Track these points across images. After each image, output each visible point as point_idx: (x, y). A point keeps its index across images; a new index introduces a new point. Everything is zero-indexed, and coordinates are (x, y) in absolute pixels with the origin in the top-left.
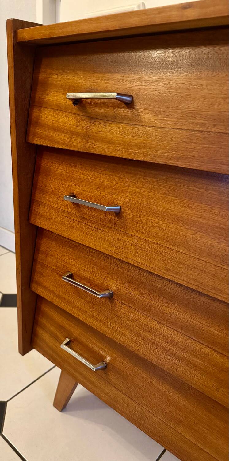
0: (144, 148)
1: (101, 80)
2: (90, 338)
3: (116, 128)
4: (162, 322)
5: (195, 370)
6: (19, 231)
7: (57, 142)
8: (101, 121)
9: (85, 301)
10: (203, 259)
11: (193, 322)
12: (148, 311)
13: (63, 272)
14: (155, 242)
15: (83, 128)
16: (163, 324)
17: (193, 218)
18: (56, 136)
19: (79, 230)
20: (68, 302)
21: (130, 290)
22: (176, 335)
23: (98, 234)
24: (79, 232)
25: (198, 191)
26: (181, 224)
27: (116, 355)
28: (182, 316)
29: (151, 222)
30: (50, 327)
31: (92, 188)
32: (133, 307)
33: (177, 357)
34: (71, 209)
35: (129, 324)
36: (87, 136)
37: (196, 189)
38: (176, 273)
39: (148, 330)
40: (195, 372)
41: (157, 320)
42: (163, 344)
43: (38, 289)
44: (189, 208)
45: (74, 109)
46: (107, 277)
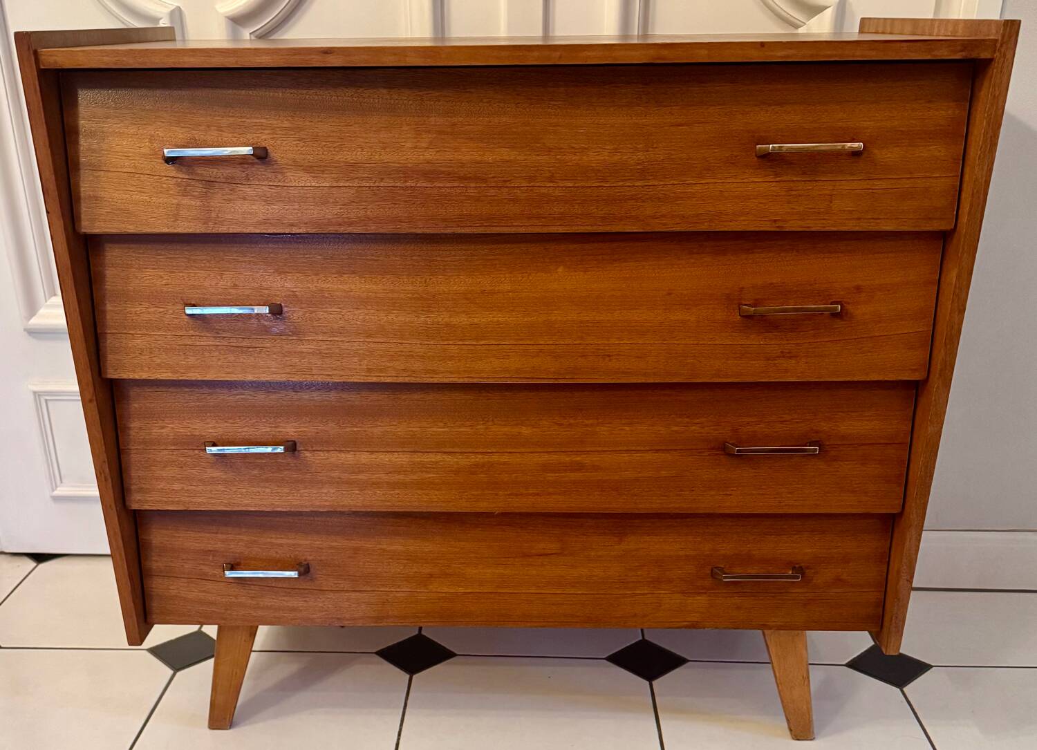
4: (376, 449)
5: (432, 489)
6: (94, 398)
10: (406, 342)
11: (412, 431)
12: (353, 444)
13: (194, 447)
14: (344, 339)
15: (194, 197)
16: (377, 452)
17: (381, 295)
21: (321, 427)
22: (397, 458)
23: (255, 356)
24: (220, 363)
26: (370, 307)
27: (319, 541)
28: (399, 430)
29: (331, 314)
31: (223, 287)
32: (331, 449)
33: (405, 485)
34: (192, 330)
35: (332, 475)
36: (207, 209)
37: (376, 258)
39: (359, 469)
40: (432, 492)
41: (368, 450)
42: (385, 478)
43: (147, 501)
44: (374, 284)
45: (171, 170)
46: (279, 422)
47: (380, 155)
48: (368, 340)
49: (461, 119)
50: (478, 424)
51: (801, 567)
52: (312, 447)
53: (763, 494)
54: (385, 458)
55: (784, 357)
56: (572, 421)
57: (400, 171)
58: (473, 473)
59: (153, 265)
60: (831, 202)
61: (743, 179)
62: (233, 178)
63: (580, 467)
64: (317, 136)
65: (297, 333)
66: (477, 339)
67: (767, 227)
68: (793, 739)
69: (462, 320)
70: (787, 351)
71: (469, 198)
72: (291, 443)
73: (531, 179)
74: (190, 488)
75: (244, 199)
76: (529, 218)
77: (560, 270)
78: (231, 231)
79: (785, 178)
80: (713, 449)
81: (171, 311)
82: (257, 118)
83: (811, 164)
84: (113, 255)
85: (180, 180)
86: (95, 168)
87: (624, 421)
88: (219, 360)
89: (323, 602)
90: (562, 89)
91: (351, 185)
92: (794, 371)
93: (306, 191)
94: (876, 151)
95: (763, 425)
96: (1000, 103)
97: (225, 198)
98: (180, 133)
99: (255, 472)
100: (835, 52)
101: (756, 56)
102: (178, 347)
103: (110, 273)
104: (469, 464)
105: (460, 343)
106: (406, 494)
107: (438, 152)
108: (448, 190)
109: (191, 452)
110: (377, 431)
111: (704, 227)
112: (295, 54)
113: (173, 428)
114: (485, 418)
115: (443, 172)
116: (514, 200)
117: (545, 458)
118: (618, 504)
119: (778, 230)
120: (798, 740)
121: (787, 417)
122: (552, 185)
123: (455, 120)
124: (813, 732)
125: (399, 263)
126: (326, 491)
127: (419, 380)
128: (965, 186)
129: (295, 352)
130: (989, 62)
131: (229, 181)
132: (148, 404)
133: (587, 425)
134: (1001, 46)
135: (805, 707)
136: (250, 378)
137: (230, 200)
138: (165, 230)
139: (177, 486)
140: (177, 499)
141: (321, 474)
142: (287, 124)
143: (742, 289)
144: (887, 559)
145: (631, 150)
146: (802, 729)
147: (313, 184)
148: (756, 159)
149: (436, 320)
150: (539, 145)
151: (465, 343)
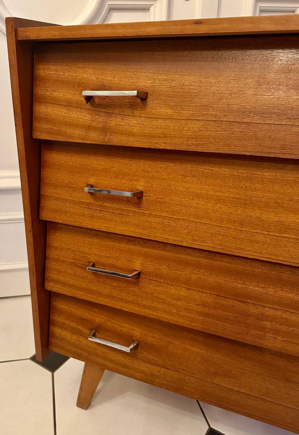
0: (165, 137)
1: (114, 77)
2: (117, 322)
3: (135, 122)
4: (191, 288)
5: (227, 322)
6: (32, 230)
7: (71, 137)
8: (119, 116)
9: (112, 286)
10: (223, 225)
11: (219, 282)
12: (177, 281)
13: (83, 263)
14: (180, 218)
15: (99, 122)
16: (192, 290)
17: (211, 193)
18: (69, 130)
19: (101, 219)
20: (92, 292)
21: (157, 267)
22: (205, 296)
23: (123, 219)
24: (102, 221)
25: (213, 170)
26: (201, 200)
27: (146, 331)
28: (209, 279)
29: (174, 201)
30: (70, 324)
31: (110, 177)
32: (162, 281)
34: (89, 199)
35: (160, 297)
36: (105, 130)
37: (211, 168)
38: (203, 242)
39: (179, 298)
40: (227, 325)
41: (186, 287)
42: (195, 308)
43: (54, 287)
44: (206, 185)
46: (132, 259)
50: (269, 288)
52: (150, 277)
54: (196, 295)
57: (240, 111)
58: (259, 319)
65: (150, 210)
66: (280, 232)
69: (271, 217)
72: (137, 272)
89: (144, 367)
97: (117, 124)
99: (114, 284)
102: (79, 209)
104: (258, 312)
105: (266, 233)
106: (208, 322)
110: (194, 276)
114: (276, 284)
125: (228, 173)
139: (71, 283)
140: (70, 290)
149: (249, 214)
151: (270, 233)
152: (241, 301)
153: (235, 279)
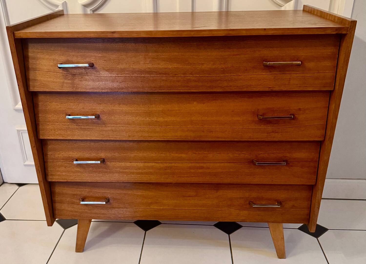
2: (95, 191)
4: (132, 161)
5: (151, 175)
6: (35, 146)
10: (142, 127)
11: (144, 155)
12: (124, 159)
14: (121, 126)
16: (132, 162)
17: (133, 111)
21: (113, 154)
22: (139, 164)
23: (90, 131)
26: (129, 115)
27: (113, 191)
28: (140, 155)
29: (116, 118)
30: (66, 199)
31: (79, 109)
32: (117, 161)
33: (142, 173)
34: (69, 123)
35: (117, 170)
37: (132, 99)
39: (127, 168)
41: (130, 161)
42: (135, 171)
43: (53, 179)
44: (131, 108)
45: (61, 71)
46: (99, 152)
47: (132, 66)
48: (129, 126)
49: (160, 54)
50: (167, 153)
51: (280, 202)
52: (110, 161)
53: (266, 178)
54: (135, 164)
55: (273, 132)
56: (200, 153)
57: (139, 71)
58: (165, 169)
59: (55, 101)
60: (290, 81)
61: (258, 73)
62: (82, 73)
63: (202, 168)
64: (111, 59)
65: (104, 124)
66: (166, 126)
67: (267, 89)
68: (278, 258)
69: (161, 119)
70: (274, 131)
71: (163, 80)
72: (103, 159)
73: (184, 74)
74: (68, 174)
75: (86, 80)
76: (184, 87)
77: (195, 103)
78: (81, 91)
79: (273, 73)
80: (249, 162)
81: (61, 117)
82: (90, 53)
83: (282, 69)
84: (41, 98)
85: (63, 74)
86: (35, 70)
87: (218, 153)
88: (78, 133)
89: (114, 211)
90: (195, 43)
91: (122, 76)
92: (278, 137)
93: (107, 78)
94: (306, 64)
95: (266, 154)
96: (350, 49)
97: (79, 80)
98: (63, 58)
99: (91, 169)
100: (290, 32)
101: (263, 33)
102: (64, 129)
103: (40, 104)
104: (164, 166)
106: (143, 177)
107: (152, 65)
108: (156, 78)
109: (68, 162)
110: (132, 155)
111: (245, 90)
112: (103, 33)
113: (62, 154)
114: (169, 151)
115: (154, 72)
116: (178, 81)
117: (190, 165)
118: (216, 180)
119: (271, 90)
120: (280, 258)
121: (275, 152)
122: (191, 76)
123: (158, 54)
124: (285, 256)
125: (139, 101)
126: (115, 175)
127: (146, 139)
128: (337, 76)
129: (104, 130)
130: (345, 35)
131: (81, 74)
132: (54, 146)
133: (205, 154)
134: (350, 30)
135: (282, 248)
136: (89, 139)
137: (81, 81)
138: (59, 91)
139: (64, 174)
140: (64, 178)
141: (113, 170)
142: (100, 55)
143: (258, 110)
144: (311, 199)
145: (219, 64)
146: (281, 255)
147: (109, 76)
148: (263, 66)
149: (152, 120)
150: (187, 62)
151: (162, 127)
152: (156, 163)
153: (152, 152)
